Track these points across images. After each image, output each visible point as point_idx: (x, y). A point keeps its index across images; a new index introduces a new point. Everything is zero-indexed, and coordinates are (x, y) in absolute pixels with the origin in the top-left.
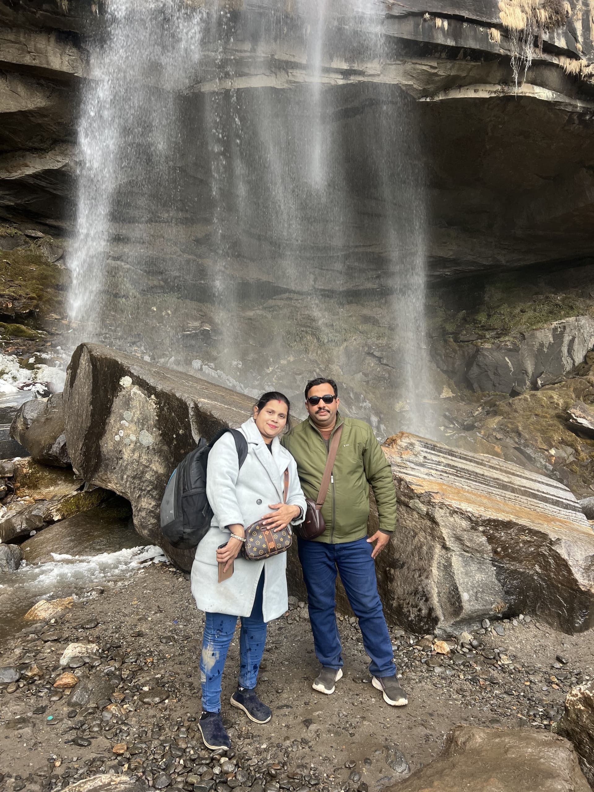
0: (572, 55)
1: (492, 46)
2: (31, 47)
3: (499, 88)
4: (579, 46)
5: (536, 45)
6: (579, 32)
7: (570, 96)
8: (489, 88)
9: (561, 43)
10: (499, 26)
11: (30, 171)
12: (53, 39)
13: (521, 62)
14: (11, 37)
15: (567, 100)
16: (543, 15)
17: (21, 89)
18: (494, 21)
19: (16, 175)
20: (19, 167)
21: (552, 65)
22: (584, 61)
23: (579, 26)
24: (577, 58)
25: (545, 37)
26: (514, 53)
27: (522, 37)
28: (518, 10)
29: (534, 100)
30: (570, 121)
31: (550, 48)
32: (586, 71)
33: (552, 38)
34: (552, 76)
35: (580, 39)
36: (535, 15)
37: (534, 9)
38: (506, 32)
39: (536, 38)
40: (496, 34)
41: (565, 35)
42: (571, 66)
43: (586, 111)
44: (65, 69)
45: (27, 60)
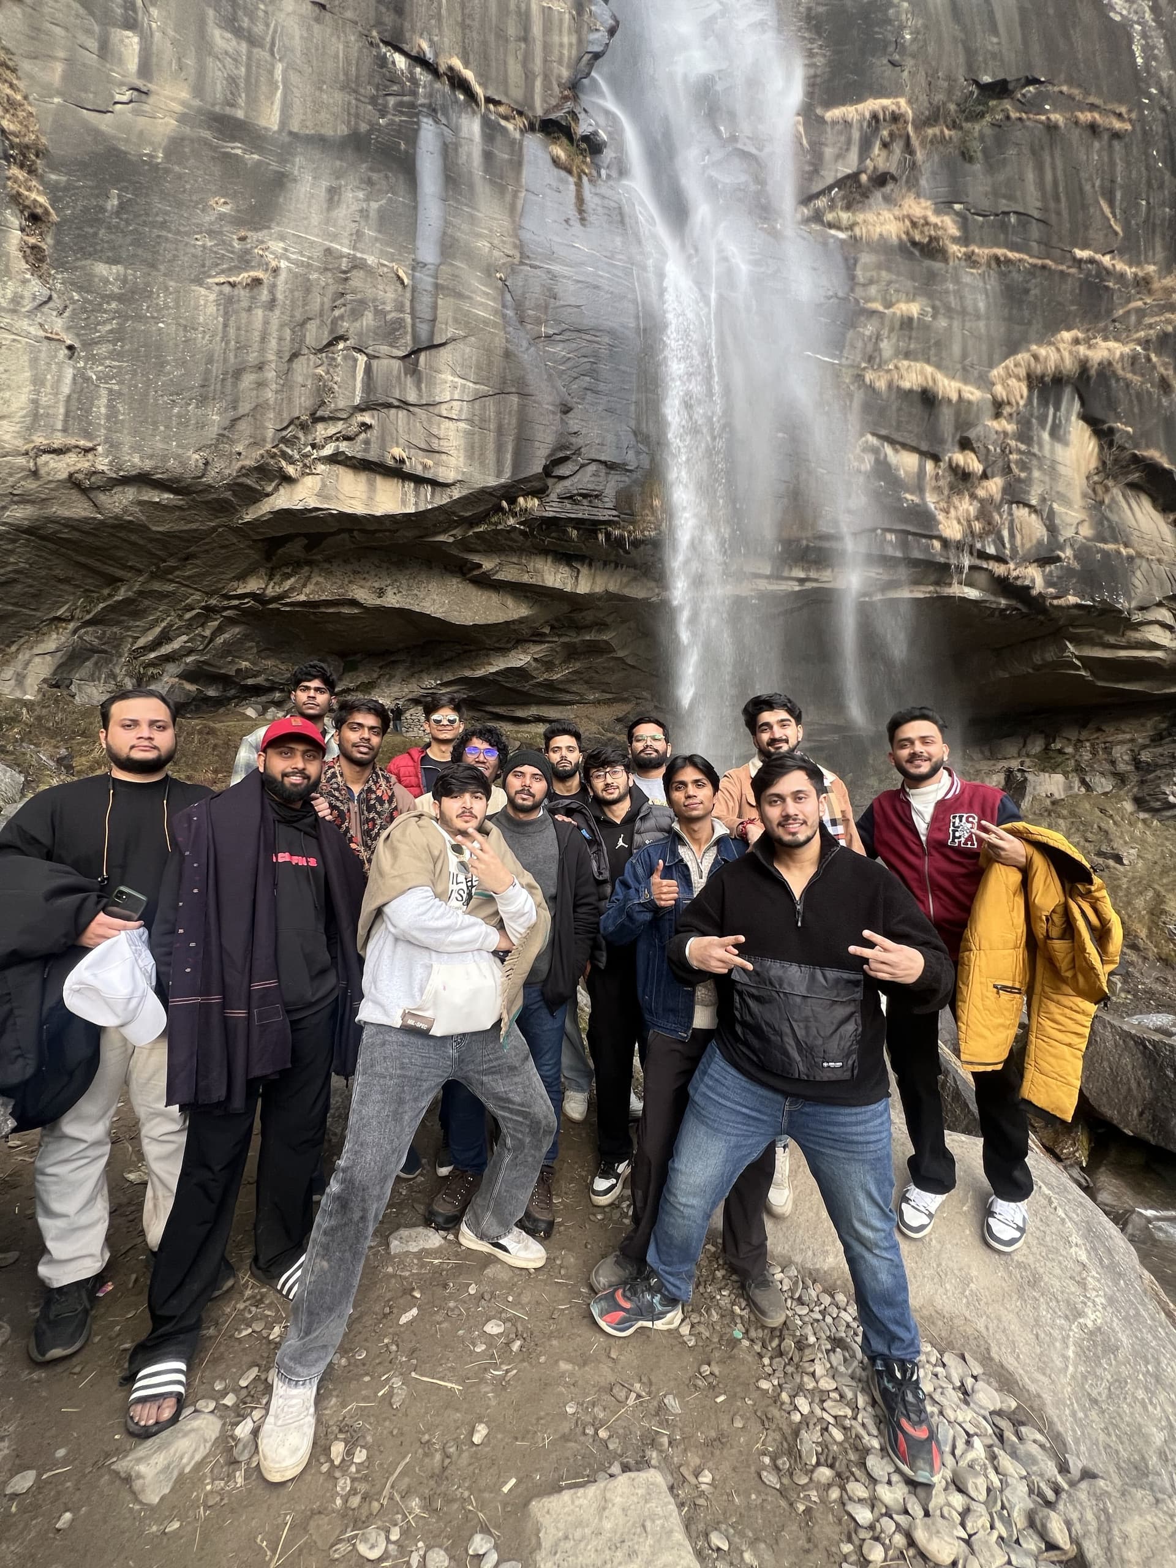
0: (1000, 559)
1: (934, 555)
2: (531, 567)
3: (931, 588)
4: (1008, 552)
5: (971, 553)
6: (1006, 540)
7: (994, 594)
8: (923, 588)
9: (991, 550)
10: (940, 538)
11: (493, 669)
12: (549, 560)
13: (960, 569)
14: (515, 560)
15: (992, 598)
16: (977, 526)
17: (510, 602)
18: (936, 533)
19: (479, 673)
20: (483, 665)
21: (981, 568)
22: (1012, 566)
23: (1005, 534)
24: (1005, 562)
25: (979, 546)
26: (953, 561)
27: (959, 546)
28: (955, 522)
29: (963, 600)
30: (992, 615)
31: (983, 555)
32: (1014, 574)
33: (984, 546)
34: (981, 578)
35: (1008, 545)
36: (970, 526)
37: (969, 521)
38: (945, 542)
39: (971, 547)
40: (937, 544)
41: (994, 542)
42: (1000, 569)
43: (1008, 607)
44: (557, 586)
45: (526, 579)
